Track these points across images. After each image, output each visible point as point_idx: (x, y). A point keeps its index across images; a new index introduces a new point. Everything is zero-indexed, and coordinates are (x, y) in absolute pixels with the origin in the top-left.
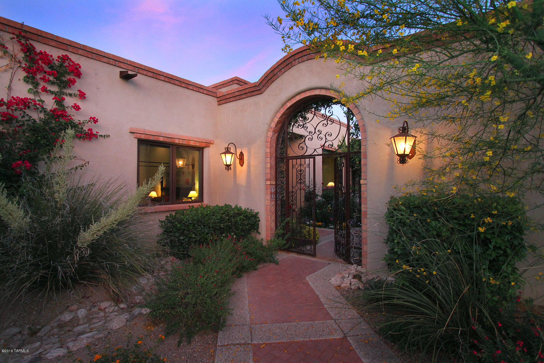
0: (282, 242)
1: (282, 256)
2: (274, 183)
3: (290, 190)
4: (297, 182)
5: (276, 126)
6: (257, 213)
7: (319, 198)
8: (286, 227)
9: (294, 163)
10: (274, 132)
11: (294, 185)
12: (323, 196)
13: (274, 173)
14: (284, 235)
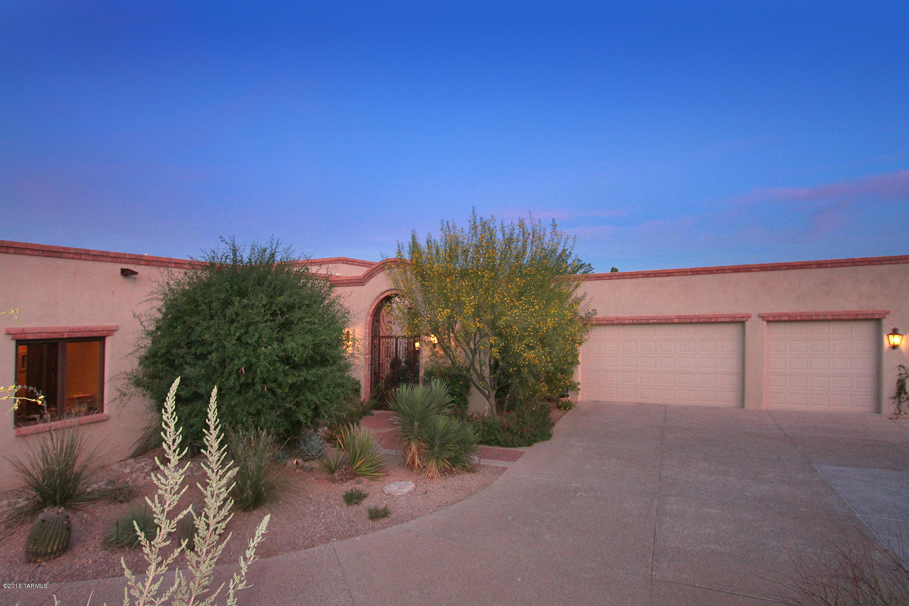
0: (375, 401)
1: (375, 412)
2: (370, 356)
3: (381, 362)
4: (385, 356)
5: (373, 312)
6: (359, 381)
7: (403, 364)
8: (378, 391)
9: (384, 341)
10: (371, 316)
11: (384, 358)
12: (405, 362)
13: (370, 348)
14: (376, 397)
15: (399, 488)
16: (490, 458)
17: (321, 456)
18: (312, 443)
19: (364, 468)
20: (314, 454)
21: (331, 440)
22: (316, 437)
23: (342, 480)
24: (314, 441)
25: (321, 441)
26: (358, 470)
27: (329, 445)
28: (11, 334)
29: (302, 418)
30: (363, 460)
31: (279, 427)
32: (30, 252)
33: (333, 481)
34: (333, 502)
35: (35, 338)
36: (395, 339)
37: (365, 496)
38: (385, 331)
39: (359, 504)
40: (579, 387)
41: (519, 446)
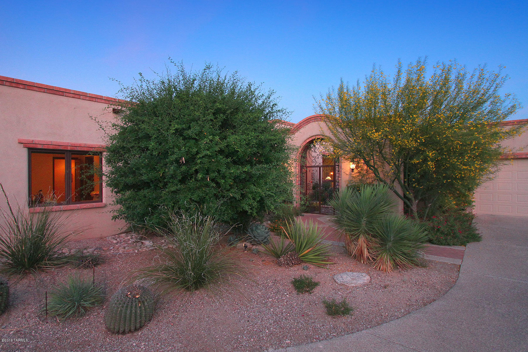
0: (304, 208)
3: (308, 183)
4: (311, 179)
9: (310, 169)
14: (304, 204)
15: (353, 279)
16: (436, 254)
17: (266, 242)
18: (259, 231)
19: (311, 256)
20: (260, 240)
21: (275, 230)
22: (261, 227)
23: (288, 264)
24: (260, 229)
25: (267, 230)
26: (304, 257)
27: (272, 233)
28: (22, 143)
29: (247, 208)
30: (310, 249)
31: (224, 215)
32: (37, 89)
33: (280, 264)
34: (281, 288)
35: (43, 148)
36: (318, 168)
37: (316, 284)
38: (310, 162)
39: (310, 293)
40: (474, 204)
41: (454, 245)
